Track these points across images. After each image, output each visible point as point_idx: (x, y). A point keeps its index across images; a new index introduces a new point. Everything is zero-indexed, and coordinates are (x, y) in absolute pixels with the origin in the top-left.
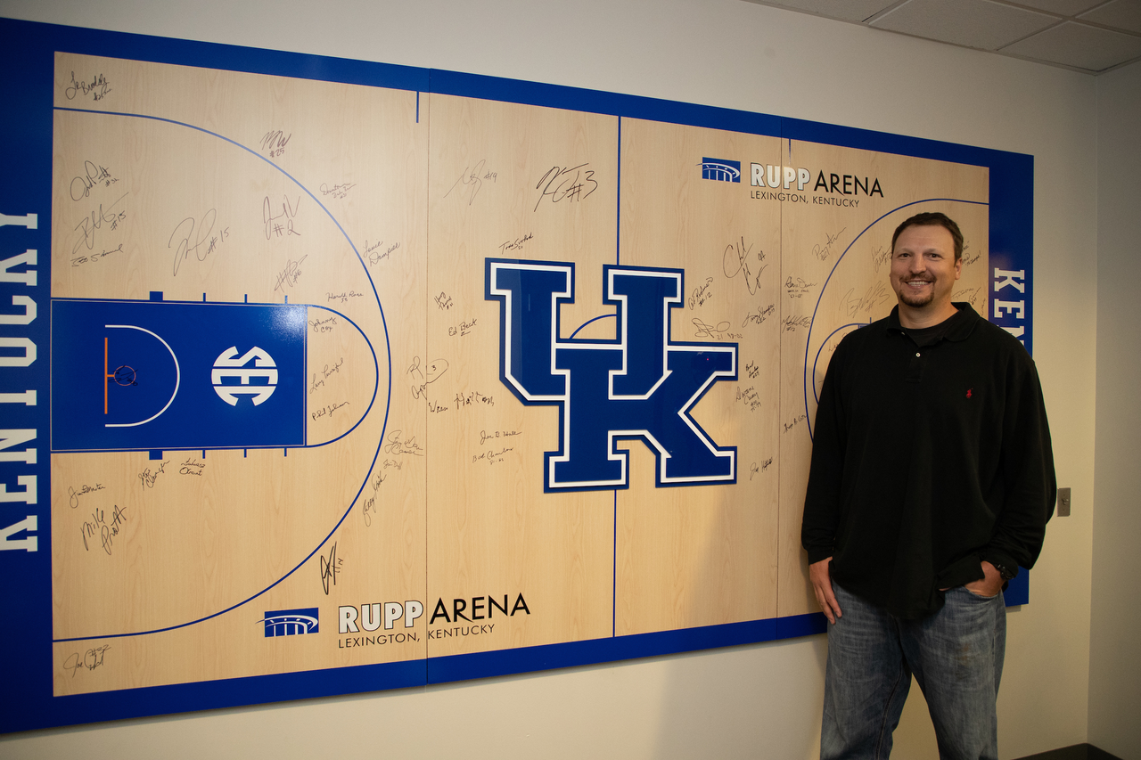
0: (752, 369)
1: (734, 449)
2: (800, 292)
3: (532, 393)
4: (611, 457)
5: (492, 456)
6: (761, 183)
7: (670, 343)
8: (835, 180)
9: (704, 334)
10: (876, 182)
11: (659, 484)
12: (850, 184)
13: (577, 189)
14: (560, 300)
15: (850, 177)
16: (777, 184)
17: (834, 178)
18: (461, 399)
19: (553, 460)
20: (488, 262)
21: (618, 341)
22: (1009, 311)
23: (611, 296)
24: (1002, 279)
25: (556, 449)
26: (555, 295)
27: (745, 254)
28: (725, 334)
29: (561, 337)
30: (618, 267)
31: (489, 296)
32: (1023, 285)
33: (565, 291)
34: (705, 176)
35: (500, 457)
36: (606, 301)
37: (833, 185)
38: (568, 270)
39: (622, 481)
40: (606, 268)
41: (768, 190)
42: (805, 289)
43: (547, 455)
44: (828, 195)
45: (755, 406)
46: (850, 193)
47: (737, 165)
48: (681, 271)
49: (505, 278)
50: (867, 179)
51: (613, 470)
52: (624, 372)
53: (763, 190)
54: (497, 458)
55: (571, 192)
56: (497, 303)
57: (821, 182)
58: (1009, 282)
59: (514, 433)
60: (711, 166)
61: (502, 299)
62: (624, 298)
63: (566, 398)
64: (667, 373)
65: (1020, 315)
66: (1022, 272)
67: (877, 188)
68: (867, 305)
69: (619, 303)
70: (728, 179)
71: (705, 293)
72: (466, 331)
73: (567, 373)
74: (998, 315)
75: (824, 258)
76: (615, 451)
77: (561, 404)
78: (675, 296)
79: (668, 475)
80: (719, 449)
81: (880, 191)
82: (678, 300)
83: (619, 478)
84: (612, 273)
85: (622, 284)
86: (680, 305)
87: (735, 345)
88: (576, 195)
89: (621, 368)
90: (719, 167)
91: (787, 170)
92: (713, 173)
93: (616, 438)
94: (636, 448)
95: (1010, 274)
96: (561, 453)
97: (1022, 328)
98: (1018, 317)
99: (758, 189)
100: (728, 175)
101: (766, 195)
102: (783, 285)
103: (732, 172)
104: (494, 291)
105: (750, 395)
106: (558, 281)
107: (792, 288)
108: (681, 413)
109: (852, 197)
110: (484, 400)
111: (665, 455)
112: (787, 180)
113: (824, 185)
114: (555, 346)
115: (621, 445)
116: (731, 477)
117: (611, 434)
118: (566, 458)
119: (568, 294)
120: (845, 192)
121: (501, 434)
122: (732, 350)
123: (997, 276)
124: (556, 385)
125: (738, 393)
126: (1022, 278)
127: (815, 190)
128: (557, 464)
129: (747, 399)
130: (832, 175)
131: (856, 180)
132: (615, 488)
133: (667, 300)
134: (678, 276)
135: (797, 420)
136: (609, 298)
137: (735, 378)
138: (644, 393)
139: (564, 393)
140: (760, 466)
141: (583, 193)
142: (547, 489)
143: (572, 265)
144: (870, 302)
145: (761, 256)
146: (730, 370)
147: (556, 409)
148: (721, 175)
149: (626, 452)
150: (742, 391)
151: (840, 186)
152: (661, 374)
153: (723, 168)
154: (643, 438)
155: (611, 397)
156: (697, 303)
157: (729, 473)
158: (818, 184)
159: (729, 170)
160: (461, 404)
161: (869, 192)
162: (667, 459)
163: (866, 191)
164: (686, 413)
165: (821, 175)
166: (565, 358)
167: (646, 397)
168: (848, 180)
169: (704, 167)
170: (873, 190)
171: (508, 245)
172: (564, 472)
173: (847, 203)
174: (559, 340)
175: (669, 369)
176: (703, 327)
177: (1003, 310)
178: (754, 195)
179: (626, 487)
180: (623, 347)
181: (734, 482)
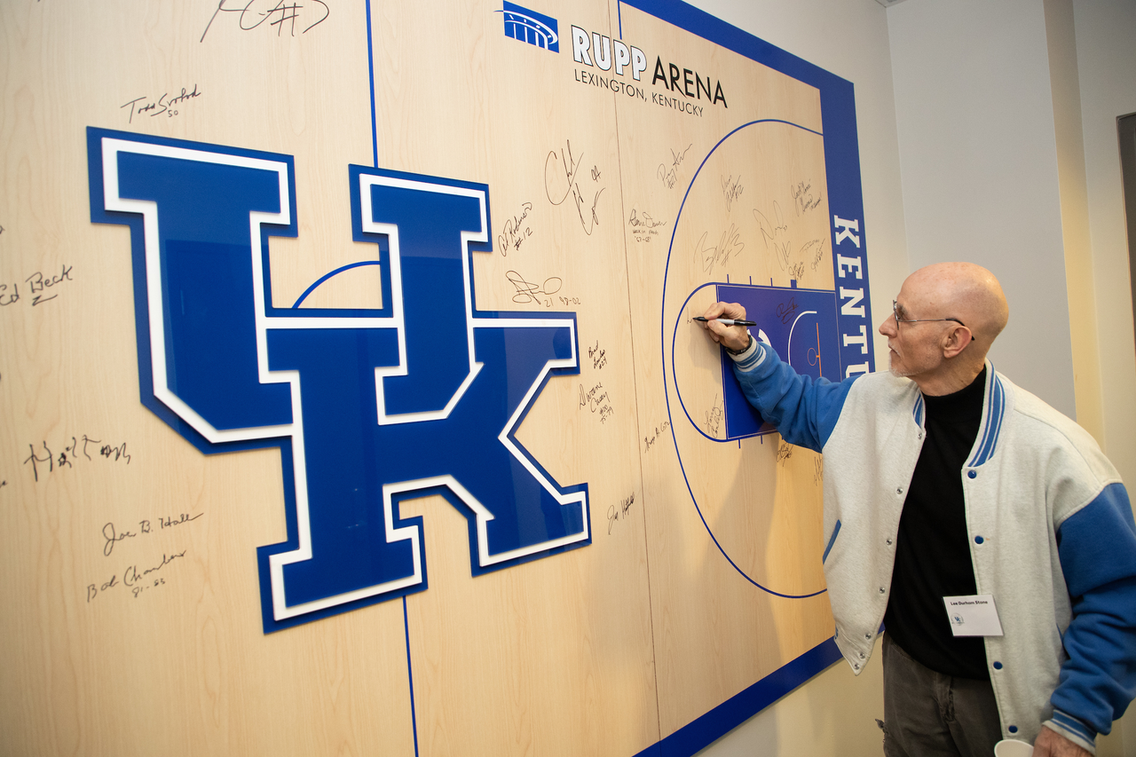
0: (597, 355)
1: (583, 487)
2: (647, 235)
3: (219, 425)
4: (393, 535)
5: (136, 577)
6: (587, 61)
7: (477, 314)
8: (675, 75)
9: (524, 298)
10: (719, 86)
11: (477, 570)
12: (691, 83)
13: (289, 12)
14: (268, 230)
15: (691, 73)
16: (606, 65)
17: (673, 69)
18: (43, 455)
19: (278, 562)
20: (95, 137)
21: (387, 311)
22: (850, 270)
23: (369, 225)
24: (841, 229)
25: (281, 537)
26: (257, 219)
27: (574, 168)
28: (555, 297)
29: (276, 304)
30: (375, 171)
31: (100, 215)
32: (858, 237)
33: (275, 208)
34: (509, 32)
35: (157, 575)
36: (360, 235)
37: (674, 80)
38: (281, 168)
39: (416, 579)
40: (355, 171)
41: (595, 71)
42: (654, 229)
43: (264, 554)
44: (669, 94)
45: (604, 413)
46: (693, 95)
47: (552, 23)
48: (484, 187)
49: (137, 175)
50: (708, 79)
51: (398, 560)
52: (402, 370)
53: (588, 69)
54: (147, 580)
55: (277, 15)
56: (123, 234)
57: (660, 73)
58: (847, 233)
59: (185, 518)
60: (516, 18)
61: (135, 221)
62: (392, 231)
63: (295, 430)
64: (475, 368)
65: (859, 275)
66: (856, 221)
67: (719, 95)
68: (723, 257)
69: (382, 239)
70: (542, 45)
71: (522, 228)
72: (46, 293)
73: (293, 378)
74: (842, 274)
75: (671, 185)
76: (398, 523)
77: (284, 443)
78: (478, 229)
79: (493, 551)
80: (563, 491)
81: (722, 99)
82: (482, 237)
83: (410, 572)
84: (366, 181)
85: (387, 204)
86: (486, 247)
87: (572, 315)
88: (287, 23)
89: (396, 363)
90: (529, 22)
91: (619, 47)
92: (520, 28)
93: (397, 498)
94: (435, 511)
95: (847, 224)
96: (292, 543)
97: (862, 290)
98: (857, 277)
99: (581, 67)
100: (540, 35)
101: (594, 79)
102: (627, 221)
103: (547, 33)
104: (113, 202)
105: (597, 396)
106: (262, 190)
107: (637, 228)
108: (503, 438)
109: (694, 101)
110: (105, 451)
111: (484, 516)
112: (621, 61)
113: (663, 78)
114: (263, 324)
115: (408, 509)
116: (584, 536)
117: (388, 491)
118: (304, 552)
119: (283, 218)
120: (688, 94)
121: (155, 525)
122: (568, 323)
123: (837, 226)
124: (273, 405)
125: (582, 395)
126: (857, 230)
127: (654, 83)
128: (288, 569)
129: (594, 403)
130: (672, 66)
131: (698, 80)
132: (403, 593)
133: (466, 237)
134: (480, 195)
135: (659, 430)
136: (366, 229)
137: (575, 371)
138: (441, 407)
139: (288, 419)
140: (619, 509)
141: (301, 22)
142: (271, 625)
143: (289, 160)
144: (726, 252)
145: (596, 174)
146: (568, 356)
147: (275, 455)
148: (531, 33)
149: (418, 521)
150: (587, 391)
151: (681, 82)
152: (467, 371)
153: (534, 25)
154: (444, 491)
155: (383, 419)
156: (512, 245)
157: (579, 529)
158: (656, 76)
159: (541, 29)
160: (43, 468)
161: (713, 100)
162: (489, 523)
163: (709, 96)
164: (511, 436)
165: (659, 63)
166: (286, 348)
167: (443, 414)
168: (689, 77)
169: (507, 17)
170: (716, 97)
171: (143, 104)
172: (302, 583)
173: (690, 109)
174: (271, 312)
175: (478, 359)
176: (523, 287)
177: (845, 267)
178: (580, 77)
179: (422, 587)
180: (397, 321)
181: (588, 542)
